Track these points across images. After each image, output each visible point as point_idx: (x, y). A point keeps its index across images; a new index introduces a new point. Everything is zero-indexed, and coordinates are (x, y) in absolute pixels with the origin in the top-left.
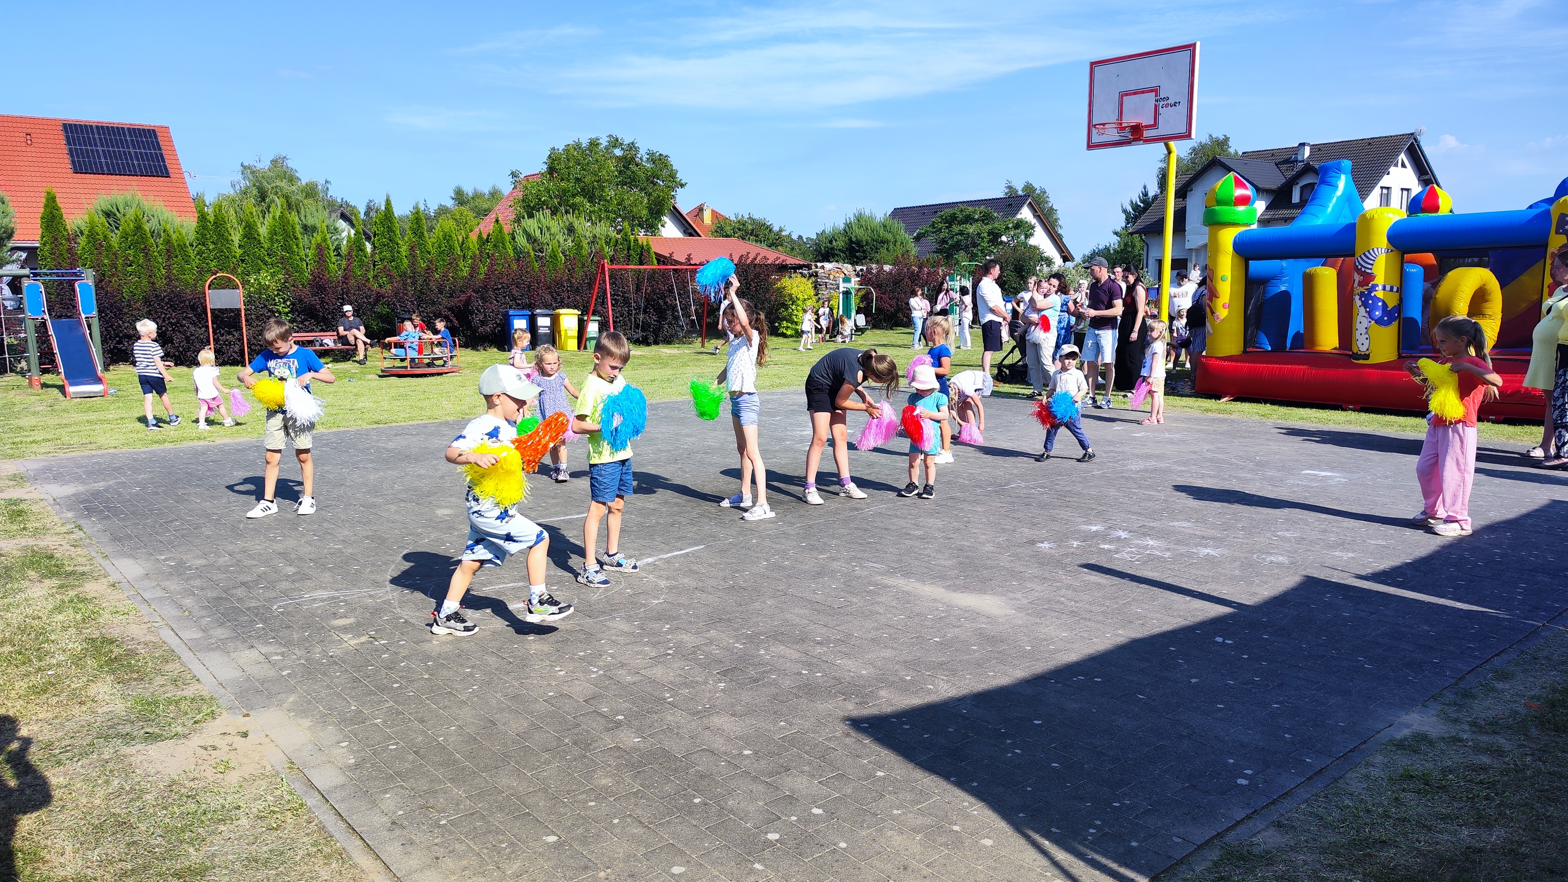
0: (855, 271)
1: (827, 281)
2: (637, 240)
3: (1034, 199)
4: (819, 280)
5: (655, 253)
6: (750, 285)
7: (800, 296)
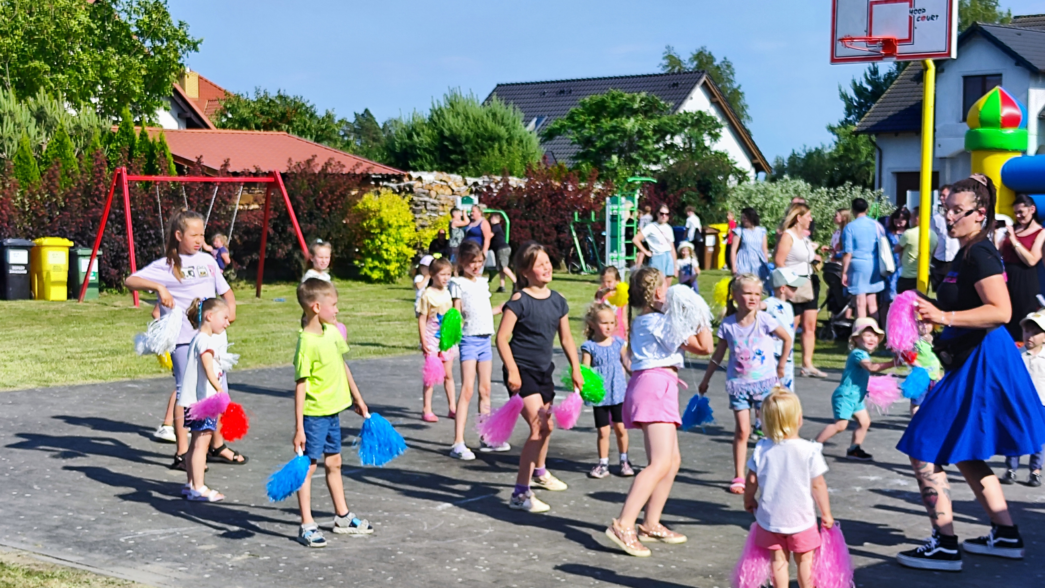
0: (466, 184)
1: (426, 199)
2: (146, 135)
3: (710, 77)
4: (415, 198)
5: (174, 156)
6: (322, 203)
7: (392, 221)
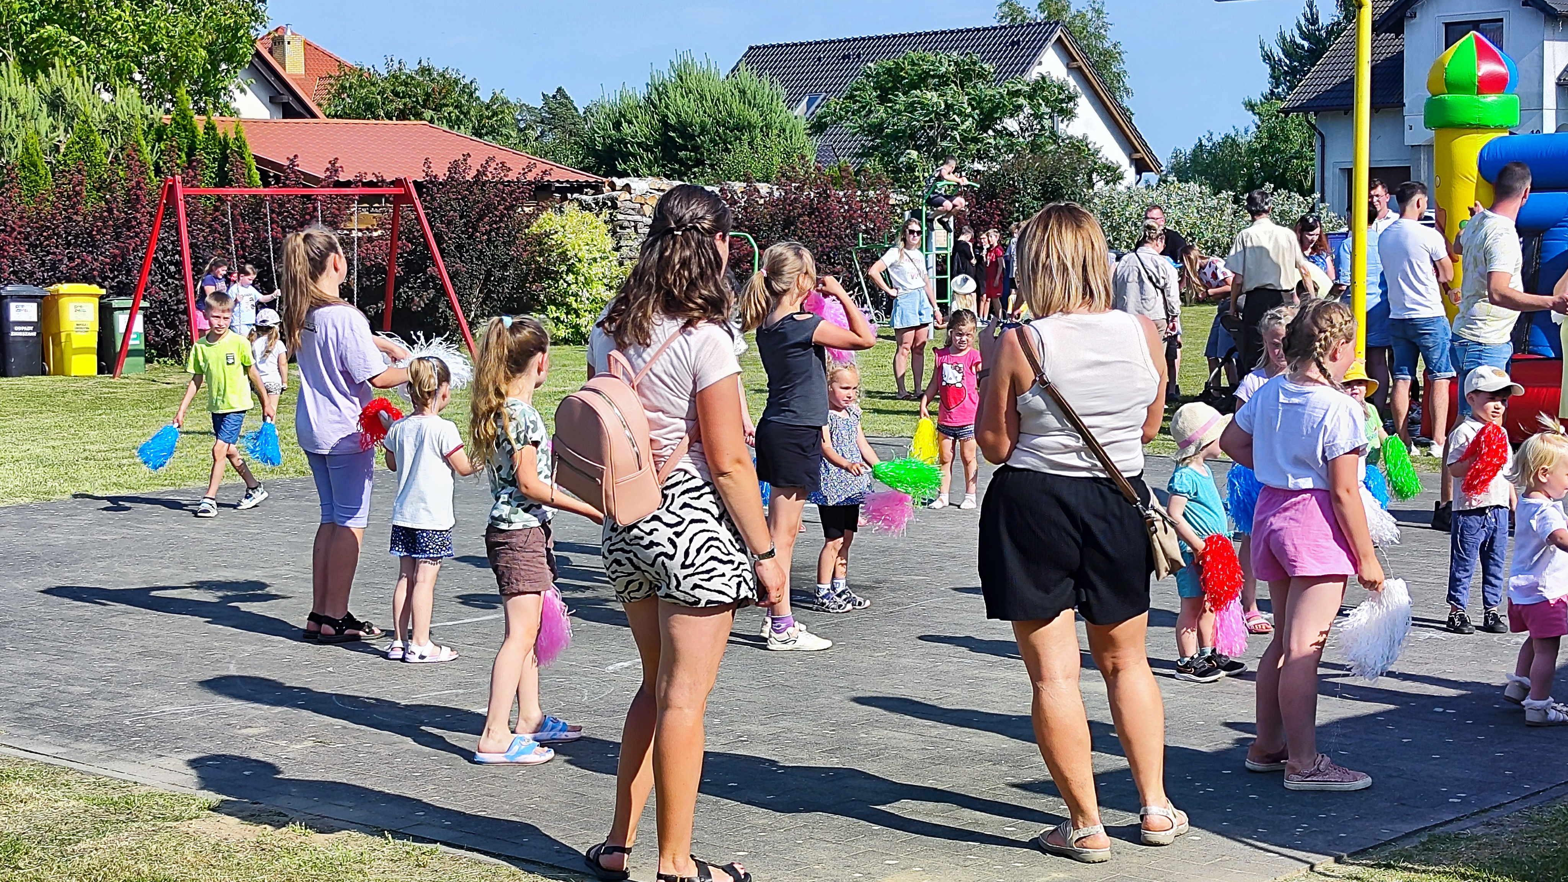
2: (213, 128)
3: (1065, 29)
4: (620, 217)
